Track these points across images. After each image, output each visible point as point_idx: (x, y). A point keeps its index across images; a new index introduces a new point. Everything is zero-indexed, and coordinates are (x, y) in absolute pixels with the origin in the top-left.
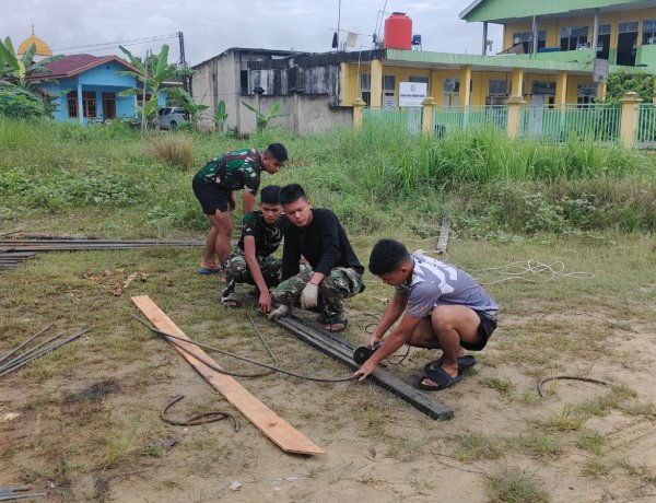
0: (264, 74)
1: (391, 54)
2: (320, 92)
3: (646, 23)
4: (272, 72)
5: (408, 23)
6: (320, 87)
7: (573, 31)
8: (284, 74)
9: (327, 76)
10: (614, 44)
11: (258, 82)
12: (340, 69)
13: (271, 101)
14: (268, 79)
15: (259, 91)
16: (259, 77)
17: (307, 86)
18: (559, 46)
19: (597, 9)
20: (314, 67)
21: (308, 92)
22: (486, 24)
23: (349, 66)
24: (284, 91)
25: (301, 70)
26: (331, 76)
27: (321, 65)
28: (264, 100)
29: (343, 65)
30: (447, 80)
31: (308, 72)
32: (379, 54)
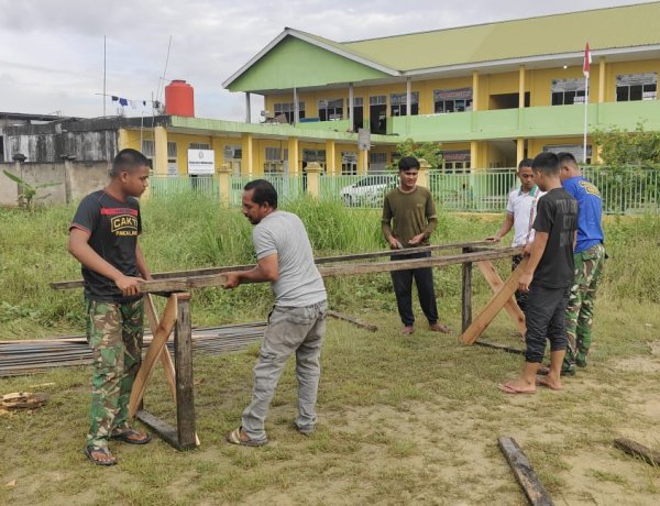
0: (24, 140)
1: (176, 121)
2: (95, 159)
3: (393, 96)
4: (34, 139)
5: (190, 91)
6: (95, 153)
7: (330, 103)
8: (50, 139)
9: (102, 141)
10: (367, 116)
11: (16, 148)
12: (118, 135)
13: (35, 169)
14: (30, 145)
15: (20, 159)
16: (18, 143)
17: (79, 154)
18: (317, 116)
19: (351, 84)
20: (87, 132)
21: (81, 159)
22: (248, 94)
23: (129, 131)
24: (50, 158)
25: (70, 135)
26: (107, 142)
27: (95, 131)
28: (26, 167)
29: (122, 132)
30: (227, 148)
31: (79, 138)
32: (163, 120)
